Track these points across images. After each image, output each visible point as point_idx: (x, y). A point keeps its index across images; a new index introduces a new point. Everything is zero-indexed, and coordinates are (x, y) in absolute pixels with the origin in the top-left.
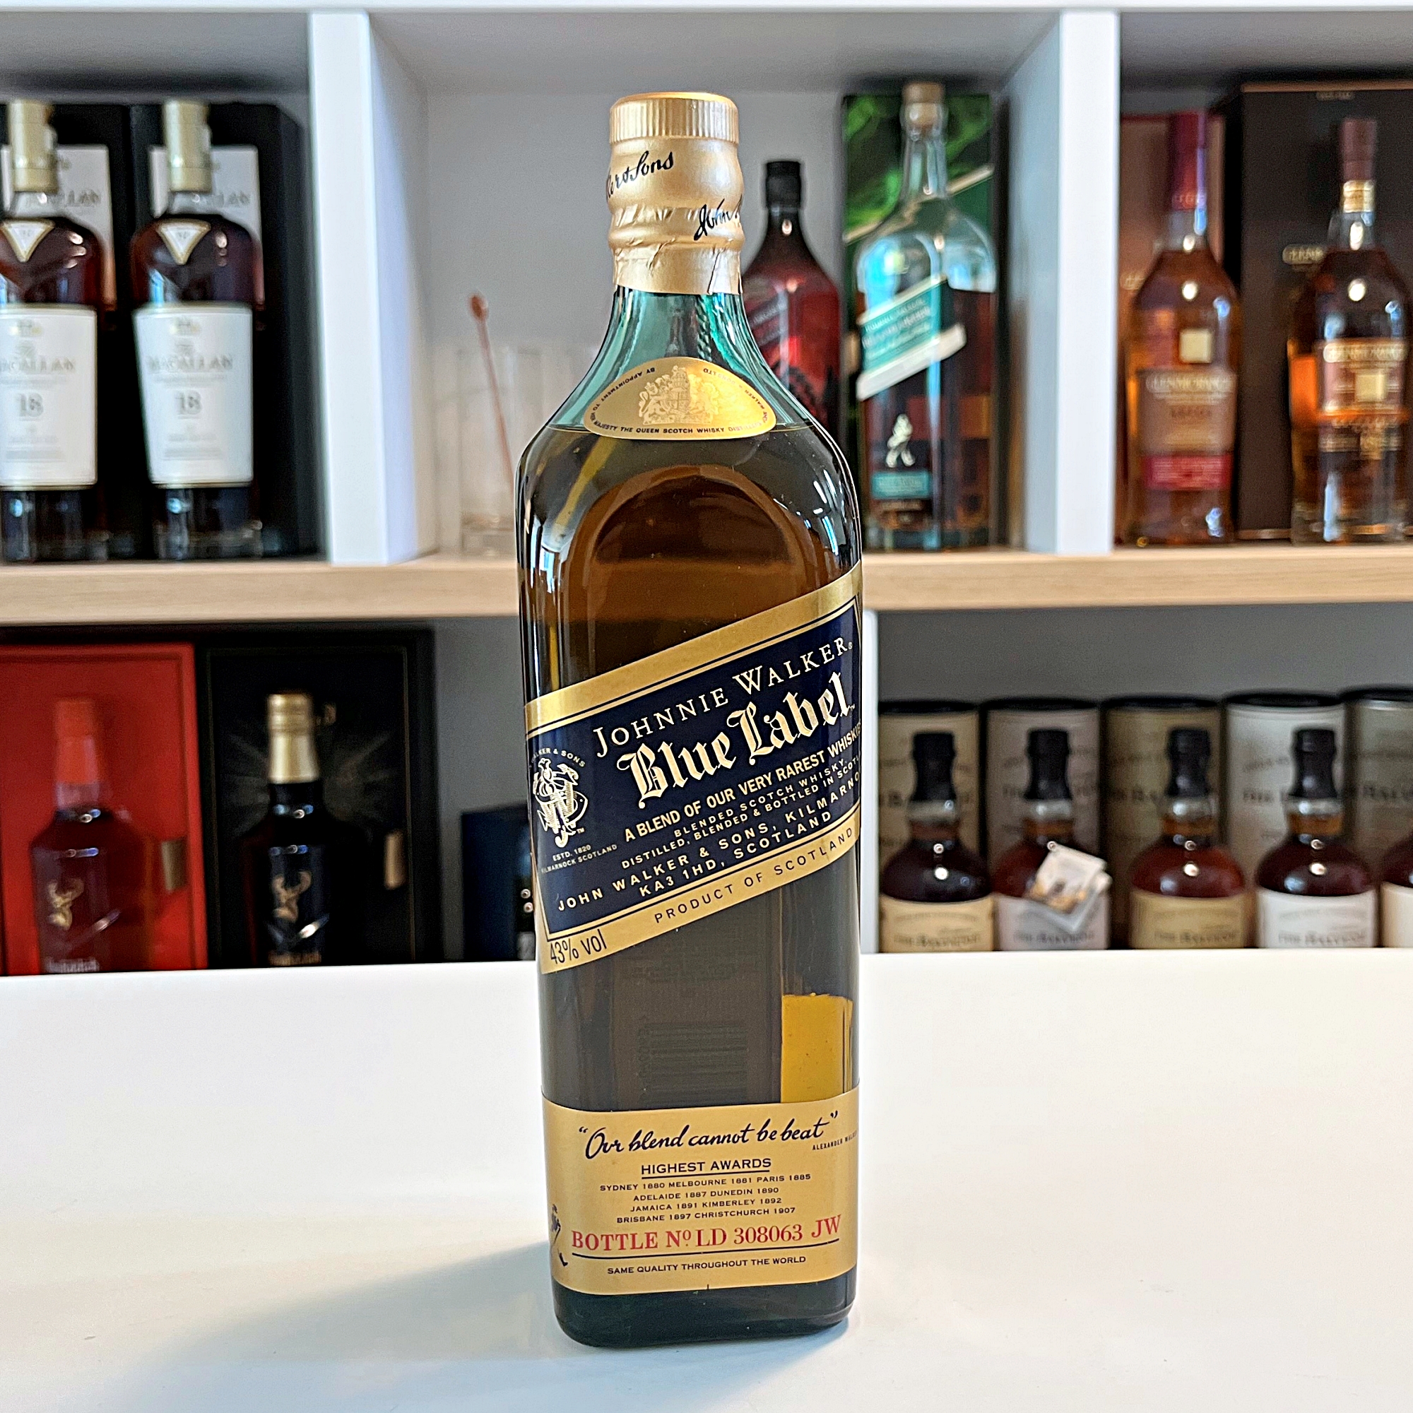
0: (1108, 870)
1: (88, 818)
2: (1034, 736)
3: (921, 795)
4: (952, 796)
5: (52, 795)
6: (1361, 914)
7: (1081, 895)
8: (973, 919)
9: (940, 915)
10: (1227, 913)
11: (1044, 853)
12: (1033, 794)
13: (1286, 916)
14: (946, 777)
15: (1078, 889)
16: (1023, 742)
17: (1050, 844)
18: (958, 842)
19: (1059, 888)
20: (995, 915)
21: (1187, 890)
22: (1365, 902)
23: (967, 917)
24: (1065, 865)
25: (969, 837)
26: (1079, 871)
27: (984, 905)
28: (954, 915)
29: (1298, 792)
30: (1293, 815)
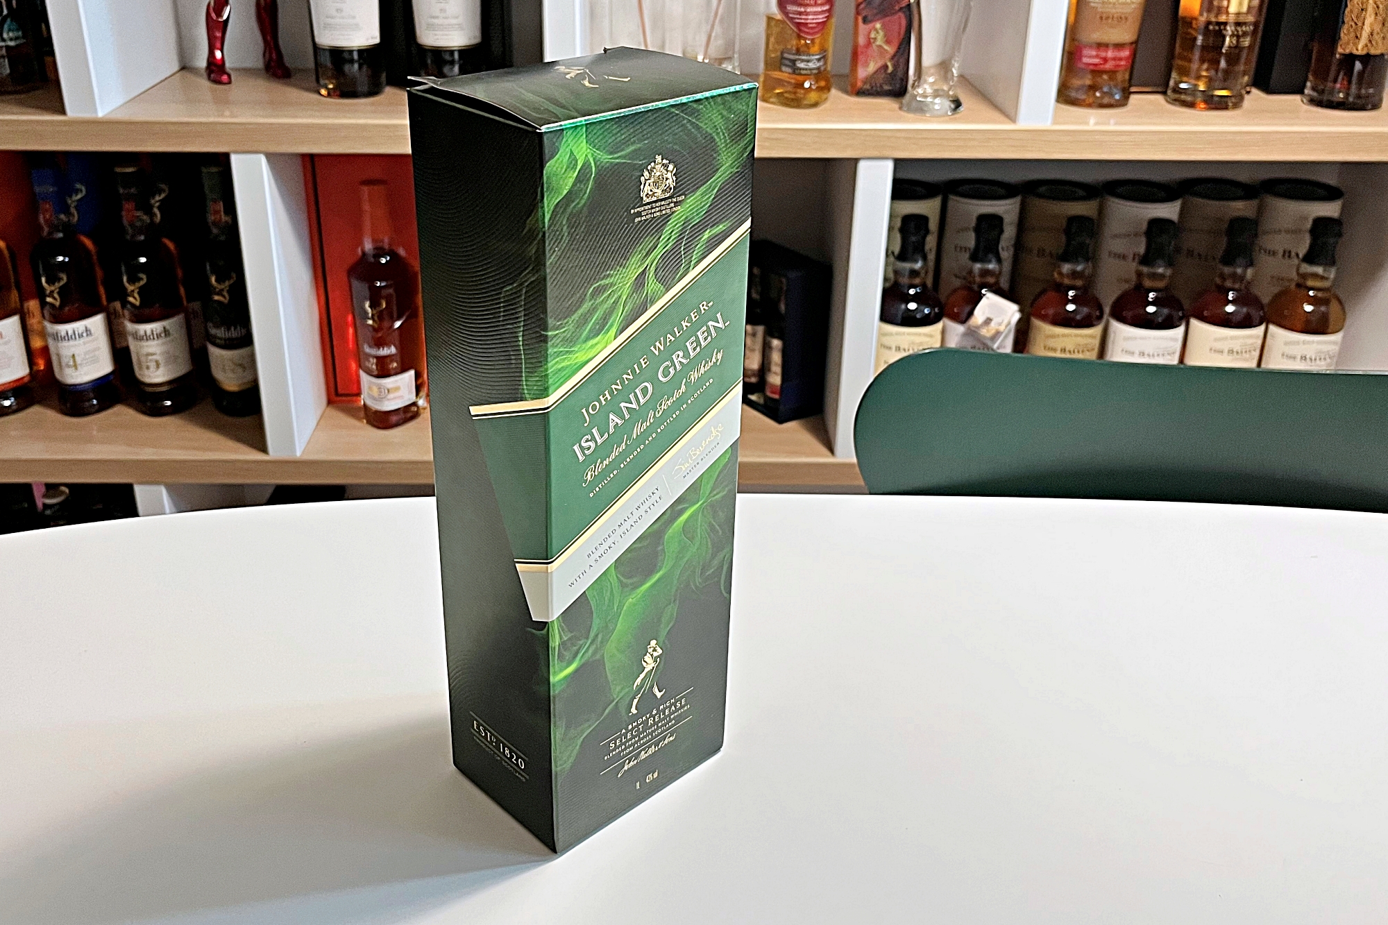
0: (1021, 311)
1: (383, 261)
2: (982, 218)
3: (902, 257)
4: (923, 258)
5: (360, 243)
6: (1175, 340)
7: (1002, 328)
8: (931, 336)
9: (909, 334)
10: (1092, 336)
11: (979, 297)
12: (975, 257)
13: (1127, 339)
14: (922, 243)
15: (1000, 324)
16: (973, 222)
17: (983, 291)
18: (924, 285)
19: (988, 321)
20: (943, 332)
21: (1066, 321)
22: (1178, 332)
23: (926, 335)
24: (992, 306)
25: (930, 284)
26: (1002, 311)
27: (939, 326)
28: (920, 334)
29: (1146, 260)
30: (1139, 275)
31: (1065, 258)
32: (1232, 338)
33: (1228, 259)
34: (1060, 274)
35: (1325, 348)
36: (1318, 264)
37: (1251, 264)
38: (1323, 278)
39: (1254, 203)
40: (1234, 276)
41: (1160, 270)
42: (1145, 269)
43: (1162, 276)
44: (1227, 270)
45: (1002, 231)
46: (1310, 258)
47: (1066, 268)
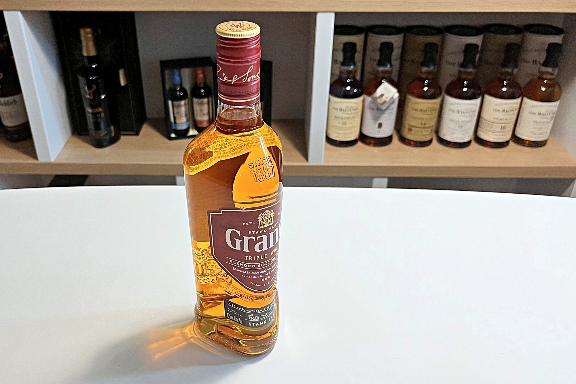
2: (383, 44)
3: (344, 63)
4: (355, 64)
6: (476, 105)
7: (388, 100)
8: (357, 103)
9: (346, 102)
10: (435, 103)
11: (381, 83)
12: (380, 64)
13: (452, 105)
14: (353, 58)
15: (388, 97)
16: (379, 46)
17: (383, 81)
18: (354, 79)
19: (382, 96)
20: (363, 101)
21: (423, 96)
22: (478, 101)
23: (355, 103)
24: (386, 88)
25: (358, 77)
26: (389, 91)
27: (361, 98)
28: (351, 103)
29: (463, 65)
30: (460, 72)
31: (423, 64)
32: (505, 104)
33: (505, 65)
34: (421, 72)
35: (550, 109)
36: (549, 67)
37: (516, 66)
38: (552, 74)
39: (520, 36)
40: (507, 73)
41: (470, 70)
42: (463, 70)
43: (471, 73)
44: (504, 70)
45: (392, 51)
46: (545, 64)
47: (425, 69)
